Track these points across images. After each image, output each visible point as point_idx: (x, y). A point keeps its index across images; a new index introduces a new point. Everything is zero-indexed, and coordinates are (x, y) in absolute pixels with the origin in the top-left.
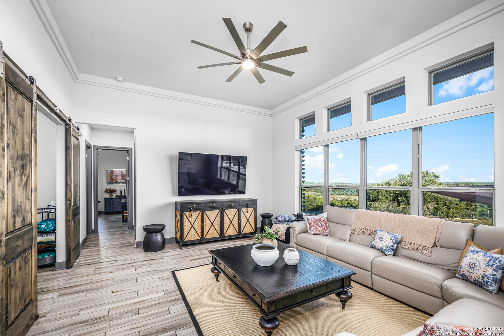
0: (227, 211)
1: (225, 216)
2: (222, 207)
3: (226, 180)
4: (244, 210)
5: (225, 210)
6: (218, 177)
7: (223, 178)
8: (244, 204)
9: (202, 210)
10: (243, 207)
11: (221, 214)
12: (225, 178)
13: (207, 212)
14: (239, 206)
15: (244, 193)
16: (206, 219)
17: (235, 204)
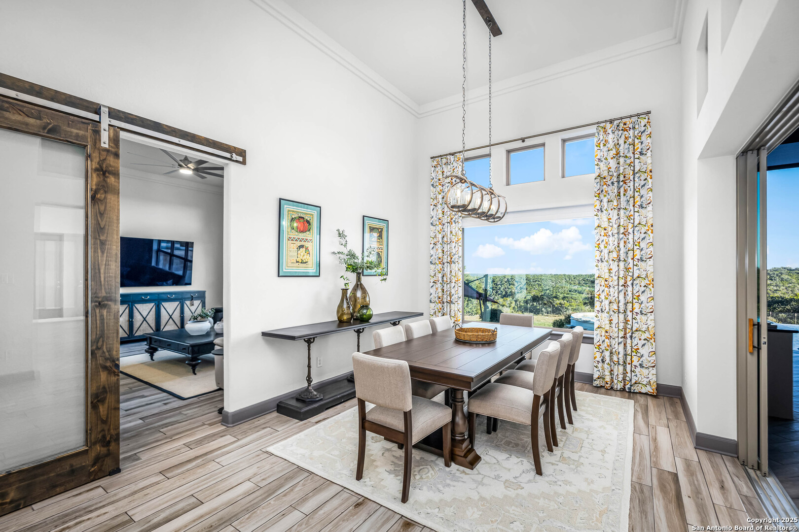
0: (166, 304)
1: (163, 310)
2: (158, 300)
3: (167, 268)
4: (188, 303)
5: (163, 303)
6: (153, 264)
7: (161, 266)
8: (189, 296)
9: (130, 303)
10: (187, 299)
11: (157, 309)
12: (164, 265)
13: (138, 306)
14: (181, 298)
15: (190, 284)
16: (136, 313)
17: (176, 296)
